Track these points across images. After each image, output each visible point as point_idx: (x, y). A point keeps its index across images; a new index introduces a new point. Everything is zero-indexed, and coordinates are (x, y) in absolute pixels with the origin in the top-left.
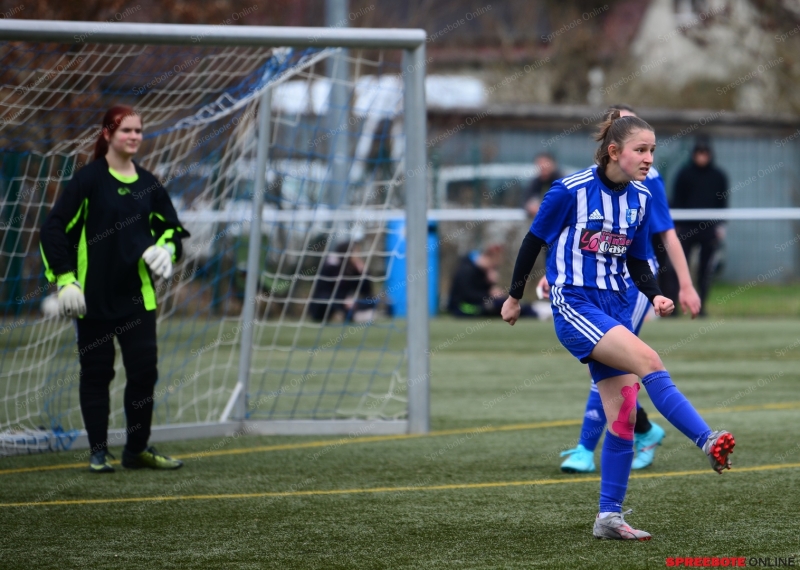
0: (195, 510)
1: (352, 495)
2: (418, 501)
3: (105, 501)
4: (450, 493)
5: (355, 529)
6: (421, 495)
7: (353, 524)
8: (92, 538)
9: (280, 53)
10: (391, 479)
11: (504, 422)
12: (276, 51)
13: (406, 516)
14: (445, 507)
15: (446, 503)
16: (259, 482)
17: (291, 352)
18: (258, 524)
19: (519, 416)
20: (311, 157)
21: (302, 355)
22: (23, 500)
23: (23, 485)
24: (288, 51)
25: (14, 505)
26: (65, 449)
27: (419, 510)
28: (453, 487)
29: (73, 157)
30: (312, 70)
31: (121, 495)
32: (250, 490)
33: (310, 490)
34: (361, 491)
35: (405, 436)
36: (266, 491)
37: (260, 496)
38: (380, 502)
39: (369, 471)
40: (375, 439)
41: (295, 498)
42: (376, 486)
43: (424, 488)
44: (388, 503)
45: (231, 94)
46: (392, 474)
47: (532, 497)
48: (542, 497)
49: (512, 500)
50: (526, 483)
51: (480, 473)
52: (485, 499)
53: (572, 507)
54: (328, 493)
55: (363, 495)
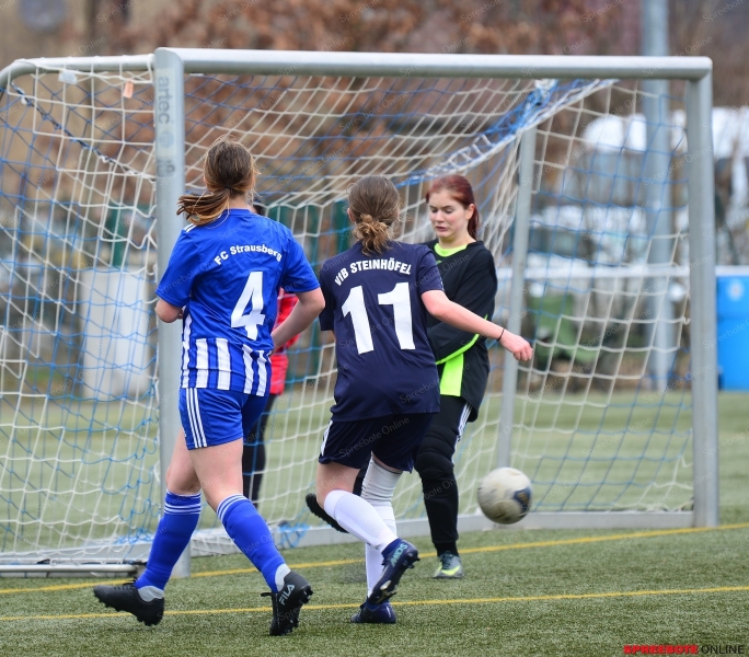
0: (420, 618)
1: (608, 598)
2: (682, 605)
3: (320, 607)
4: (723, 596)
5: (600, 639)
6: (687, 598)
7: (598, 633)
8: (293, 649)
9: (543, 86)
10: (658, 580)
12: (539, 84)
13: (662, 623)
15: (713, 607)
16: (504, 585)
17: (574, 434)
18: (489, 633)
20: (629, 204)
21: (585, 438)
22: (227, 605)
23: (231, 588)
24: (553, 83)
25: (214, 611)
26: (292, 547)
27: (680, 616)
28: (727, 589)
29: (303, 208)
30: (582, 104)
31: (340, 600)
32: (491, 594)
33: (561, 593)
34: (620, 594)
35: (690, 530)
36: (509, 595)
37: (500, 600)
38: (639, 607)
39: (636, 570)
40: (654, 533)
41: (541, 602)
42: (638, 589)
43: (693, 591)
44: (646, 608)
45: (488, 136)
46: (661, 574)
54: (580, 596)
55: (622, 598)
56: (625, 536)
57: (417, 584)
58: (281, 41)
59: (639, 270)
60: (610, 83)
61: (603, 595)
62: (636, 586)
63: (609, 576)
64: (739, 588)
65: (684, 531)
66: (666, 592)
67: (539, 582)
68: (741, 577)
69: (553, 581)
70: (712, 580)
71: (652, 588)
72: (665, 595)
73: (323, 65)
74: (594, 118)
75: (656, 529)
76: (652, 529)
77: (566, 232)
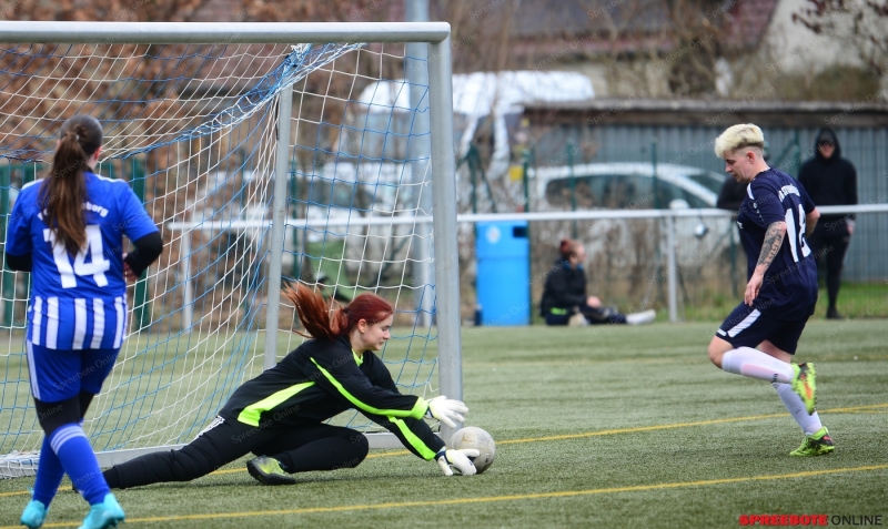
1: (356, 511)
2: (424, 516)
4: (460, 507)
6: (428, 510)
9: (299, 50)
10: (403, 494)
11: (548, 432)
12: (296, 47)
14: (448, 521)
15: (450, 518)
16: (264, 500)
19: (566, 426)
24: (307, 46)
28: (464, 501)
32: (250, 508)
33: (314, 507)
34: (367, 507)
36: (267, 509)
37: (259, 513)
38: (383, 518)
41: (295, 516)
42: (384, 502)
43: (434, 503)
44: (390, 519)
45: (249, 97)
46: (406, 488)
47: (544, 510)
48: (554, 510)
49: (520, 514)
50: (544, 495)
51: (499, 487)
52: (493, 513)
53: (582, 519)
54: (331, 510)
55: (369, 511)
56: (378, 455)
57: (185, 501)
58: (79, 14)
59: (407, 218)
60: (358, 46)
61: (352, 508)
62: (382, 499)
64: (476, 500)
66: (409, 504)
67: (295, 497)
69: (309, 496)
70: (452, 493)
71: (397, 501)
72: (408, 507)
73: (95, 33)
74: (369, 82)
77: (343, 184)
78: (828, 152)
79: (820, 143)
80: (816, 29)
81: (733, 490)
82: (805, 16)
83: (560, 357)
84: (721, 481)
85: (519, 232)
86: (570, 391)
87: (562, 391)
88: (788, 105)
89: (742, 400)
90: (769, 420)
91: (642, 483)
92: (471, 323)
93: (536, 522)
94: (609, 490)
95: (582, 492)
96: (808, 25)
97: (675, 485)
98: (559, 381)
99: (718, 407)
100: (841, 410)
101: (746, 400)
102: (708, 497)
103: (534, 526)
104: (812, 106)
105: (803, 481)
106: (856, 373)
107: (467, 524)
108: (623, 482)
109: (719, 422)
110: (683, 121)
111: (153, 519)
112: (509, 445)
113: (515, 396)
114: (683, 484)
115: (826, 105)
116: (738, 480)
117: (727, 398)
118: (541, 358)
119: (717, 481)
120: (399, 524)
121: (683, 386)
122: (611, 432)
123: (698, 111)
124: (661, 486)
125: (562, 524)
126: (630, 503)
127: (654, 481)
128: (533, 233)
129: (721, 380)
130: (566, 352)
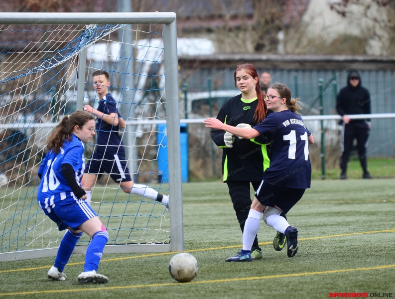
1: (138, 288)
9: (90, 28)
10: (161, 279)
11: (228, 244)
12: (88, 27)
14: (193, 294)
15: (193, 292)
24: (95, 26)
30: (110, 37)
33: (113, 286)
34: (143, 286)
35: (169, 253)
37: (83, 290)
38: (155, 292)
39: (147, 273)
40: (152, 255)
41: (104, 291)
42: (152, 283)
44: (159, 292)
46: (161, 276)
47: (245, 287)
48: (251, 287)
49: (232, 289)
50: (241, 279)
51: (214, 274)
52: (216, 289)
53: (268, 293)
54: (124, 287)
55: (145, 288)
56: (137, 257)
60: (124, 26)
61: (135, 286)
62: (150, 281)
63: (135, 277)
64: (204, 282)
65: (166, 253)
66: (167, 284)
68: (203, 276)
71: (159, 283)
72: (167, 286)
75: (152, 253)
76: (150, 253)
78: (355, 83)
79: (350, 78)
80: (343, 14)
81: (348, 276)
82: (337, 7)
83: (216, 201)
84: (339, 271)
85: (183, 130)
86: (230, 220)
87: (226, 221)
88: (328, 57)
89: (331, 225)
90: (351, 237)
91: (294, 272)
92: (156, 182)
93: (243, 294)
94: (277, 276)
95: (262, 277)
96: (339, 12)
97: (314, 273)
98: (221, 215)
99: (319, 229)
100: (390, 231)
101: (333, 225)
102: (335, 280)
103: (243, 296)
104: (341, 58)
105: (385, 271)
106: (388, 209)
107: (204, 295)
108: (283, 272)
109: (322, 237)
110: (269, 66)
111: (24, 293)
112: (209, 251)
113: (199, 223)
114: (318, 273)
115: (349, 57)
116: (348, 270)
117: (322, 224)
118: (205, 201)
119: (336, 271)
120: (166, 295)
121: (293, 217)
122: (264, 243)
123: (277, 61)
124: (306, 274)
125: (258, 295)
126: (292, 283)
127: (300, 271)
128: (190, 130)
129: (313, 213)
130: (218, 198)
